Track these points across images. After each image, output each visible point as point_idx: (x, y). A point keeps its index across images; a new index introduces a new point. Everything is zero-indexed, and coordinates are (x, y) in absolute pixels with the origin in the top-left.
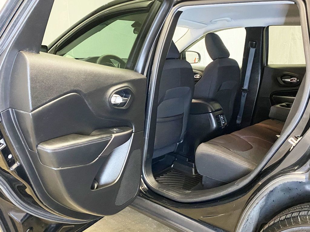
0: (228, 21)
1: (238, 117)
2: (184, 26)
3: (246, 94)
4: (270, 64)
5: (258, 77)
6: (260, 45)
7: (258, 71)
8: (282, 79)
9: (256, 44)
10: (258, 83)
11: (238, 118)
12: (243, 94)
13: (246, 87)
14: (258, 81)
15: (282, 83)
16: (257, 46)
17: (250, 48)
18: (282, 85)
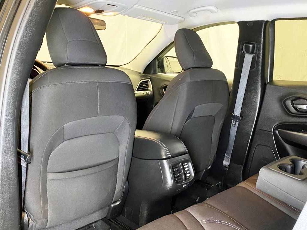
0: (212, 12)
1: (226, 155)
2: (148, 19)
3: (237, 123)
4: (275, 79)
5: (257, 98)
6: (259, 50)
7: (256, 89)
8: (293, 104)
9: (253, 48)
10: (256, 107)
11: (225, 158)
12: (233, 122)
13: (237, 112)
14: (257, 104)
15: (293, 110)
16: (255, 52)
17: (245, 54)
18: (293, 113)
